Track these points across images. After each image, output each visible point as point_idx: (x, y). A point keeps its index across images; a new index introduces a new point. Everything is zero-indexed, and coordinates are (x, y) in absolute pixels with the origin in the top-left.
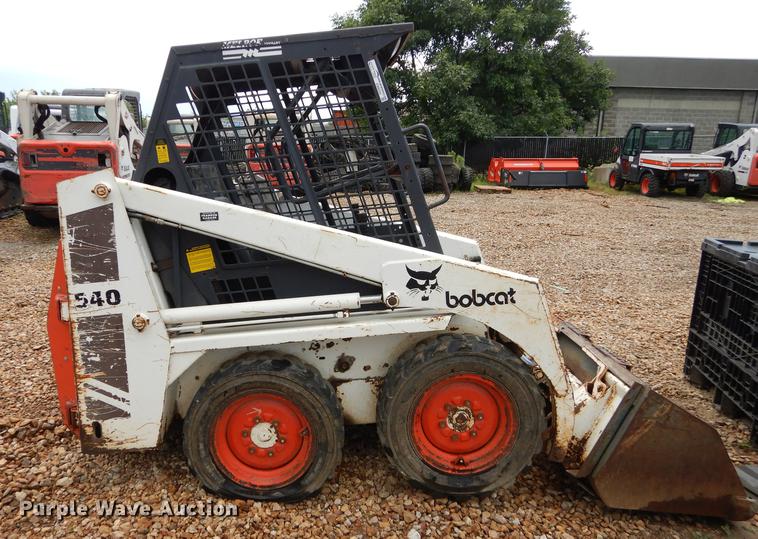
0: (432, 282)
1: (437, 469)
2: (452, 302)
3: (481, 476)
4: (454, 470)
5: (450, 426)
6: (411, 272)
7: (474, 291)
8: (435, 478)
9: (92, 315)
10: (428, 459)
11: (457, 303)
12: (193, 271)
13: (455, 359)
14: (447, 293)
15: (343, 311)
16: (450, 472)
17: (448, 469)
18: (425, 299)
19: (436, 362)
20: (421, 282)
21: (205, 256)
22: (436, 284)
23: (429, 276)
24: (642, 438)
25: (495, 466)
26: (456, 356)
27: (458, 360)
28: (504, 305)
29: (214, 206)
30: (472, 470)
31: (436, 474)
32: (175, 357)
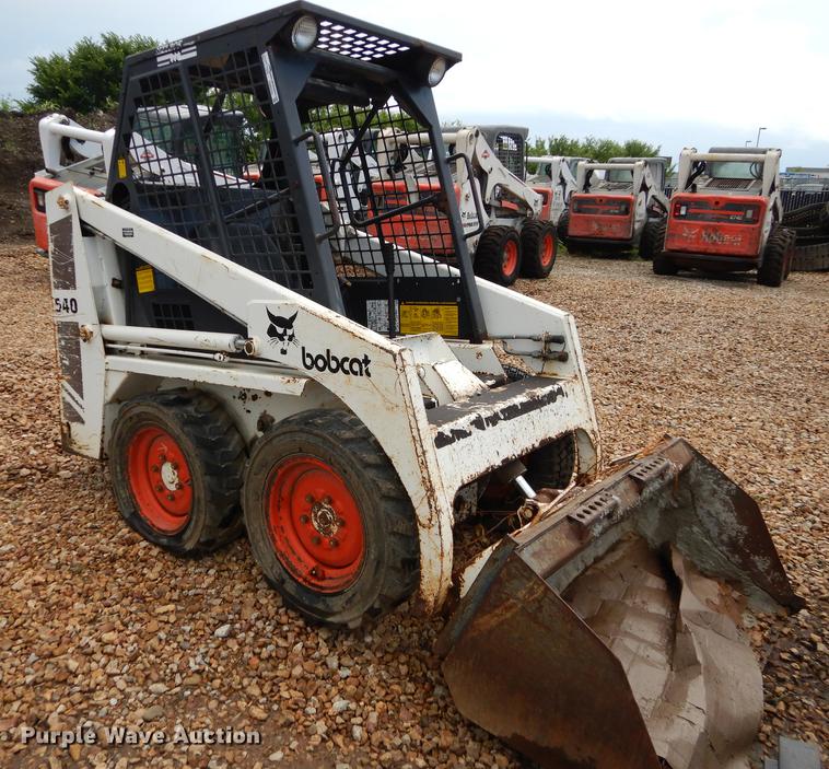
0: (289, 332)
1: (290, 572)
2: (308, 361)
3: (327, 599)
4: (305, 580)
5: (315, 524)
6: (271, 316)
7: (328, 351)
8: (283, 582)
9: (64, 320)
10: (282, 555)
11: (312, 365)
12: (141, 291)
13: (301, 434)
14: (303, 349)
15: (221, 352)
16: (300, 580)
17: (300, 576)
18: (284, 352)
19: (284, 433)
20: (280, 330)
21: (147, 277)
22: (293, 335)
23: (287, 323)
24: (502, 623)
25: (341, 593)
26: (301, 431)
27: (304, 436)
28: (359, 376)
29: (130, 222)
30: (321, 588)
31: (285, 576)
32: (111, 374)
